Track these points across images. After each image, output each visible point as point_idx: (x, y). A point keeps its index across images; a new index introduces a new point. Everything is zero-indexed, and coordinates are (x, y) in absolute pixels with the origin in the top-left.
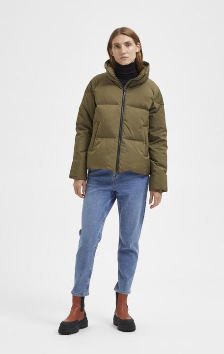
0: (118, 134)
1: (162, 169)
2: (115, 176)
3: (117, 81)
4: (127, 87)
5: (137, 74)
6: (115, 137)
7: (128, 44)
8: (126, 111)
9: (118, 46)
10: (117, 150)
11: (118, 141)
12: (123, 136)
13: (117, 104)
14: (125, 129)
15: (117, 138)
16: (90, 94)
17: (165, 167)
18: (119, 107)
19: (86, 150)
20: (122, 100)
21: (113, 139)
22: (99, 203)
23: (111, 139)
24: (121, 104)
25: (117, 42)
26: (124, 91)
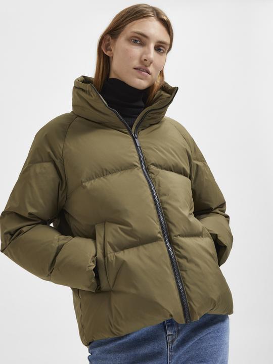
21: (155, 244)
24: (139, 165)
26: (134, 138)
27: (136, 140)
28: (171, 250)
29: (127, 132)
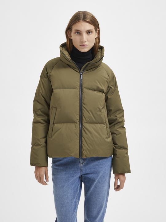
0: (79, 119)
1: (124, 150)
2: (82, 163)
3: (73, 64)
4: (84, 70)
5: (92, 58)
6: (76, 123)
7: (89, 32)
8: (85, 95)
9: (79, 33)
10: (78, 135)
11: (79, 126)
12: (84, 120)
13: (75, 88)
14: (85, 113)
15: (78, 123)
16: (46, 79)
17: (126, 148)
18: (77, 91)
19: (46, 137)
20: (79, 84)
21: (74, 124)
22: (69, 194)
23: (72, 124)
24: (78, 88)
25: (79, 29)
26: (80, 75)
27: (81, 76)
28: (81, 127)
29: (78, 71)
